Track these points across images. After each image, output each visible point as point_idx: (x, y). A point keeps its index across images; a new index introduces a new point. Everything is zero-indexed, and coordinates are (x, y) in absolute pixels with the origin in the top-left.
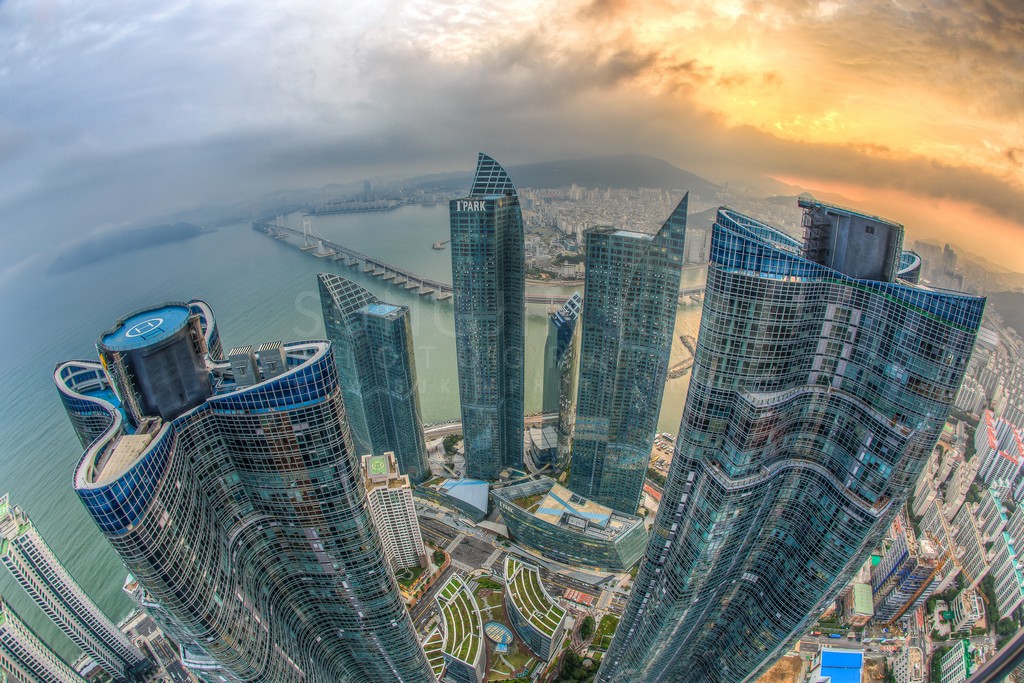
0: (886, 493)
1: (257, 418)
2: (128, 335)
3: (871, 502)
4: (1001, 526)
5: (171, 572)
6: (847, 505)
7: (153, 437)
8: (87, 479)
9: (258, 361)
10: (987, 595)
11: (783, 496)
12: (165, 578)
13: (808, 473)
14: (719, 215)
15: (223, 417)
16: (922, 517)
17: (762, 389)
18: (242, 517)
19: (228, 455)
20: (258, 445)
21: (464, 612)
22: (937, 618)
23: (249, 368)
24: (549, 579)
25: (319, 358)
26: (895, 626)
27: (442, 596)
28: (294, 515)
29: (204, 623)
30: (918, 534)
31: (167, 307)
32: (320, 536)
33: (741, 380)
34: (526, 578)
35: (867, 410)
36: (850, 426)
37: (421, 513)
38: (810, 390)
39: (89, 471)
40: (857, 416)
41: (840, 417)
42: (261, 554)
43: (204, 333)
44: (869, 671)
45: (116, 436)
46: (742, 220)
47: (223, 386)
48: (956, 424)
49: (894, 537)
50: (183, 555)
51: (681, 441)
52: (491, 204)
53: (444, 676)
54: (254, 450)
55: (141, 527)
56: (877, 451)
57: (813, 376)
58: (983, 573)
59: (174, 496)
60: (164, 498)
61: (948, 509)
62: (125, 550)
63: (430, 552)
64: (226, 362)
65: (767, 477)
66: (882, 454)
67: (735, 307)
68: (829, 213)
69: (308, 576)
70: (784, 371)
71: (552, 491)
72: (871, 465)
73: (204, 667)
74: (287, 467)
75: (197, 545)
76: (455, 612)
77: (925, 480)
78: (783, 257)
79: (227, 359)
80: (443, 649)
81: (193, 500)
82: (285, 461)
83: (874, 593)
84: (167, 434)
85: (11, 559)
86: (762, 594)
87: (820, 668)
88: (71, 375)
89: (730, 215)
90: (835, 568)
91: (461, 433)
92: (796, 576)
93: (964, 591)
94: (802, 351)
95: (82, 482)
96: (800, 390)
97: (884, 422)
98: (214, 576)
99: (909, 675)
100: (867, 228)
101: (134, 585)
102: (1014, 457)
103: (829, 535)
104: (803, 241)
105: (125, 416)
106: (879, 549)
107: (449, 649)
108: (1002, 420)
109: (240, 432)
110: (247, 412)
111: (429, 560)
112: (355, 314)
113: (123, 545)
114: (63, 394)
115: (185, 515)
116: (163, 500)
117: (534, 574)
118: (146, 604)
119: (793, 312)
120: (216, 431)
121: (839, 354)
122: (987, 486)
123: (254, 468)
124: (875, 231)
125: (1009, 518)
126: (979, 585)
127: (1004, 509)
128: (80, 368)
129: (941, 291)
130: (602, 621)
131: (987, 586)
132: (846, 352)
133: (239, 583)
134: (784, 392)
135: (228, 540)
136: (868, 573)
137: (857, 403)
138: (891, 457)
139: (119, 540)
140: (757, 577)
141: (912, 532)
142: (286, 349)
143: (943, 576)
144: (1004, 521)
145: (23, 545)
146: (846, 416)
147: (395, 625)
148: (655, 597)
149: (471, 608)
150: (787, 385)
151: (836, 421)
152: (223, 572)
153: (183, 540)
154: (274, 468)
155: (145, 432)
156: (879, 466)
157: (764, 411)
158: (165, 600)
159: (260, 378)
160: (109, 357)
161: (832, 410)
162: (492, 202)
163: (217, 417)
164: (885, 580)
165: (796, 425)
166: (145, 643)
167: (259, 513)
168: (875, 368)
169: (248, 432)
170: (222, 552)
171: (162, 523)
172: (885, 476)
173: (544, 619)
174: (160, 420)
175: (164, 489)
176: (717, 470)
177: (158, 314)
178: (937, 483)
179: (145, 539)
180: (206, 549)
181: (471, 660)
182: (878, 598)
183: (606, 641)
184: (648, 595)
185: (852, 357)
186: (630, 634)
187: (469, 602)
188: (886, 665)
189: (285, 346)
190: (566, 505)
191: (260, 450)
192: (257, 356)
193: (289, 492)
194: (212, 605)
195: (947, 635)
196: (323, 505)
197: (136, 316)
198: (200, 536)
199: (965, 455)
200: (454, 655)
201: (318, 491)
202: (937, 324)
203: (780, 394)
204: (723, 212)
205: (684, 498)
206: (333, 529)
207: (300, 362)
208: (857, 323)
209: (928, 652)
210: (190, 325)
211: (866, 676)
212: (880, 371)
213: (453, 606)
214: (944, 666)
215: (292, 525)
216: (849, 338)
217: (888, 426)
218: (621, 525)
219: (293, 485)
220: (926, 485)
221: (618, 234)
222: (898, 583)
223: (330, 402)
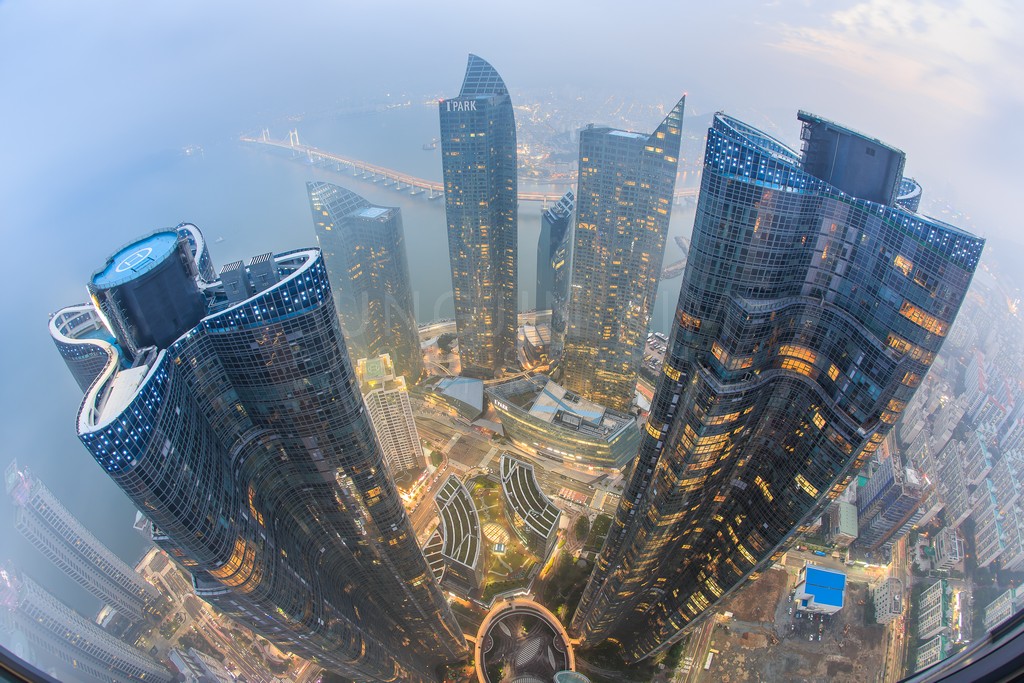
0: (874, 415)
1: (250, 332)
2: (118, 270)
3: (859, 422)
4: (985, 472)
5: (177, 501)
6: (836, 421)
7: (150, 367)
8: (89, 423)
9: (249, 275)
10: (967, 539)
11: (773, 404)
12: (172, 508)
13: (799, 384)
14: (716, 119)
15: (217, 336)
16: (909, 445)
17: (755, 296)
18: (241, 434)
19: (224, 373)
20: (254, 360)
21: (462, 513)
22: (918, 552)
23: (241, 283)
24: (544, 478)
25: (309, 266)
26: (878, 552)
27: (440, 497)
28: (292, 426)
29: (211, 548)
30: (904, 462)
31: (155, 235)
32: (319, 444)
33: (734, 285)
34: (522, 476)
35: (859, 328)
36: (842, 343)
37: (418, 413)
38: (803, 301)
39: (90, 414)
40: (850, 334)
41: (832, 332)
42: (262, 470)
43: (194, 255)
44: (851, 595)
45: (113, 373)
46: (740, 127)
47: (216, 304)
48: (948, 358)
49: (881, 461)
50: (187, 481)
51: (674, 341)
52: (480, 104)
53: (444, 579)
54: (250, 365)
55: (145, 460)
56: (868, 371)
57: (806, 288)
58: (965, 515)
59: (175, 423)
60: (165, 426)
61: (935, 442)
62: (130, 487)
63: (428, 452)
64: (217, 280)
65: (759, 384)
66: (873, 375)
67: (730, 212)
68: (829, 129)
69: (309, 486)
70: (778, 280)
71: (547, 388)
72: (860, 384)
73: (216, 593)
74: (283, 378)
75: (200, 470)
76: (454, 513)
77: (914, 408)
78: (780, 166)
79: (218, 277)
80: (442, 552)
81: (193, 423)
82: (280, 372)
83: (859, 514)
84: (163, 362)
85: (26, 525)
86: (750, 502)
87: (804, 584)
88: (65, 322)
89: (727, 121)
90: (822, 484)
91: (454, 331)
92: (784, 487)
93: (946, 529)
94: (796, 262)
95: (86, 427)
96: (793, 301)
97: (875, 343)
98: (218, 497)
99: (888, 606)
100: (868, 149)
101: (144, 522)
102: (1003, 405)
103: (816, 449)
104: (801, 153)
105: (121, 351)
106: (866, 471)
107: (448, 552)
108: (993, 365)
109: (235, 348)
110: (241, 328)
111: (427, 462)
112: (346, 219)
113: (128, 482)
114: (59, 344)
115: (186, 440)
116: (164, 429)
117: (529, 472)
118: (156, 538)
119: (788, 222)
120: (211, 351)
121: (834, 269)
122: (975, 428)
123: (251, 382)
124: (876, 154)
125: (993, 466)
126: (960, 526)
127: (989, 455)
128: (73, 314)
129: (941, 224)
130: (596, 521)
131: (968, 528)
132: (840, 268)
133: (243, 502)
134: (776, 301)
135: (230, 459)
136: (854, 494)
137: (850, 320)
138: (882, 380)
139: (125, 478)
140: (745, 485)
141: (899, 459)
142: (277, 260)
143: (927, 510)
144: (989, 467)
145: (35, 507)
146: (838, 332)
147: (395, 529)
148: (647, 498)
149: (469, 508)
150: (781, 294)
151: (828, 335)
152: (226, 493)
153: (186, 466)
154: (269, 381)
155: (141, 364)
156: (869, 386)
157: (757, 318)
158: (173, 530)
159: (253, 292)
160: (101, 295)
161: (825, 325)
162: (484, 101)
163: (211, 336)
164: (870, 503)
165: (787, 335)
166: (159, 579)
167: (258, 428)
168: (869, 288)
169: (243, 347)
170: (226, 474)
171: (165, 453)
172: (875, 398)
173: (540, 519)
174: (156, 348)
175: (164, 417)
176: (708, 373)
177: (147, 244)
178: (926, 414)
179: (149, 472)
180: (209, 471)
181: (470, 562)
182: (863, 521)
183: (601, 542)
184: (639, 496)
185: (847, 274)
186: (622, 535)
187: (466, 503)
188: (867, 591)
189: (275, 257)
190: (560, 402)
191: (256, 364)
192: (248, 270)
193: (286, 403)
194: (218, 528)
195: (926, 571)
196: (320, 413)
197: (125, 249)
198: (202, 459)
199: (955, 391)
200: (454, 558)
201: (315, 399)
202: (935, 255)
203: (772, 302)
204: (720, 118)
205: (675, 399)
206: (331, 436)
207: (290, 272)
208: (853, 241)
209: (908, 585)
210: (179, 250)
211: (849, 600)
212: (875, 292)
213: (451, 507)
214: (924, 604)
215: (291, 436)
216: (844, 254)
217: (880, 349)
218: (614, 423)
219: (289, 396)
220: (915, 413)
221: (613, 133)
222: (883, 508)
223: (323, 309)
